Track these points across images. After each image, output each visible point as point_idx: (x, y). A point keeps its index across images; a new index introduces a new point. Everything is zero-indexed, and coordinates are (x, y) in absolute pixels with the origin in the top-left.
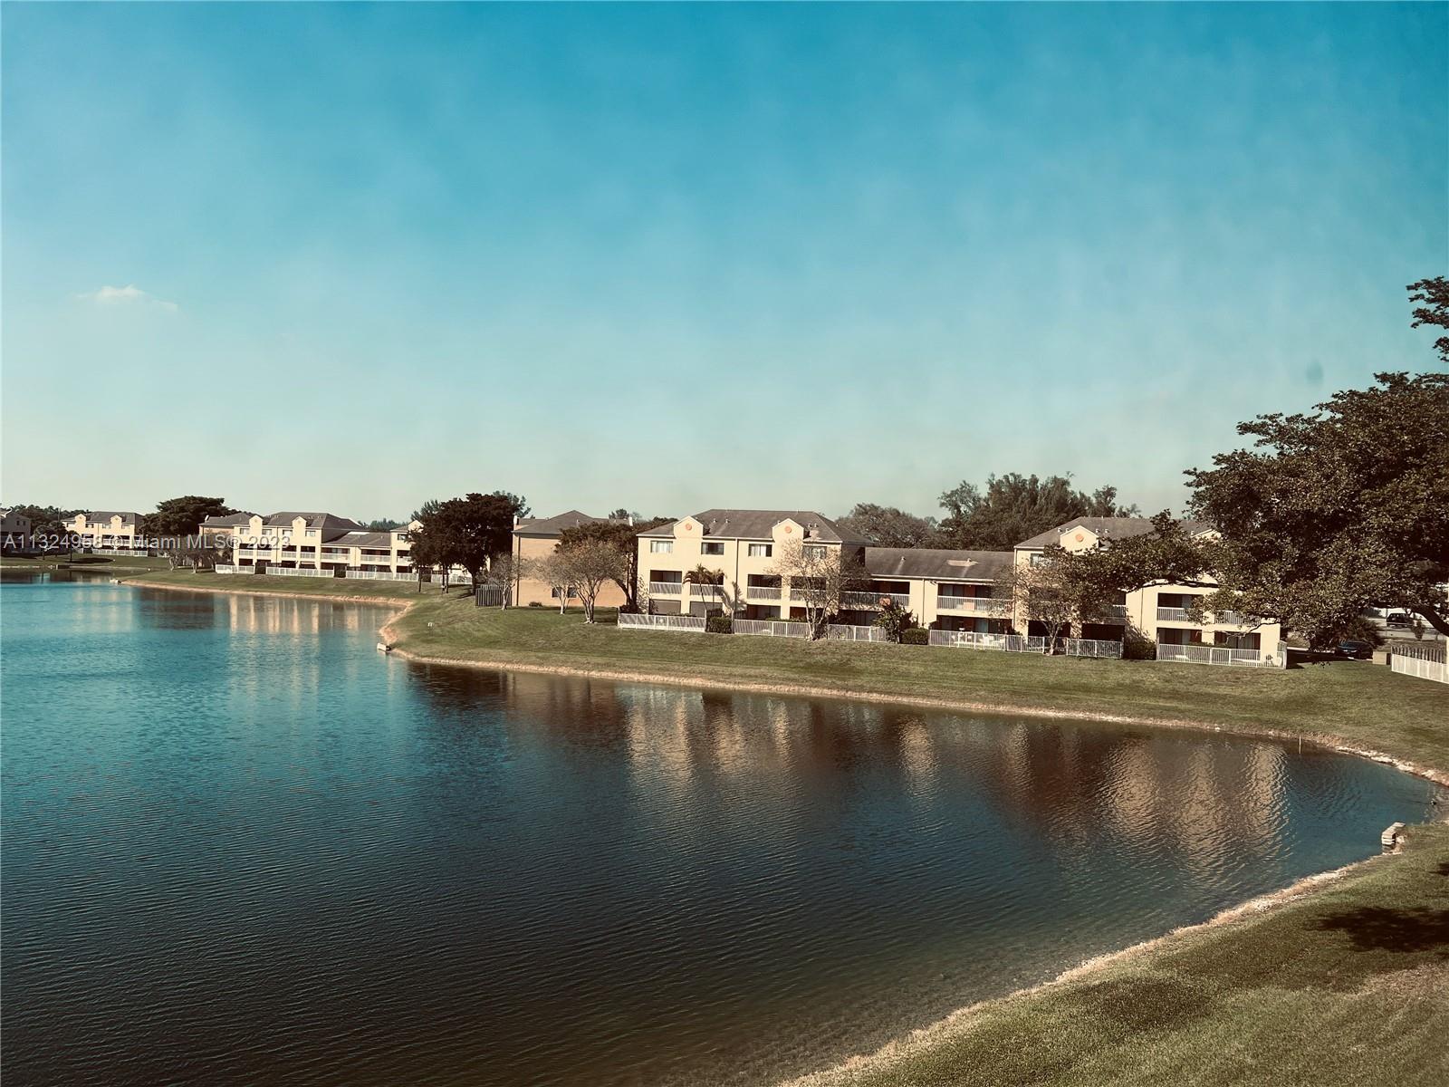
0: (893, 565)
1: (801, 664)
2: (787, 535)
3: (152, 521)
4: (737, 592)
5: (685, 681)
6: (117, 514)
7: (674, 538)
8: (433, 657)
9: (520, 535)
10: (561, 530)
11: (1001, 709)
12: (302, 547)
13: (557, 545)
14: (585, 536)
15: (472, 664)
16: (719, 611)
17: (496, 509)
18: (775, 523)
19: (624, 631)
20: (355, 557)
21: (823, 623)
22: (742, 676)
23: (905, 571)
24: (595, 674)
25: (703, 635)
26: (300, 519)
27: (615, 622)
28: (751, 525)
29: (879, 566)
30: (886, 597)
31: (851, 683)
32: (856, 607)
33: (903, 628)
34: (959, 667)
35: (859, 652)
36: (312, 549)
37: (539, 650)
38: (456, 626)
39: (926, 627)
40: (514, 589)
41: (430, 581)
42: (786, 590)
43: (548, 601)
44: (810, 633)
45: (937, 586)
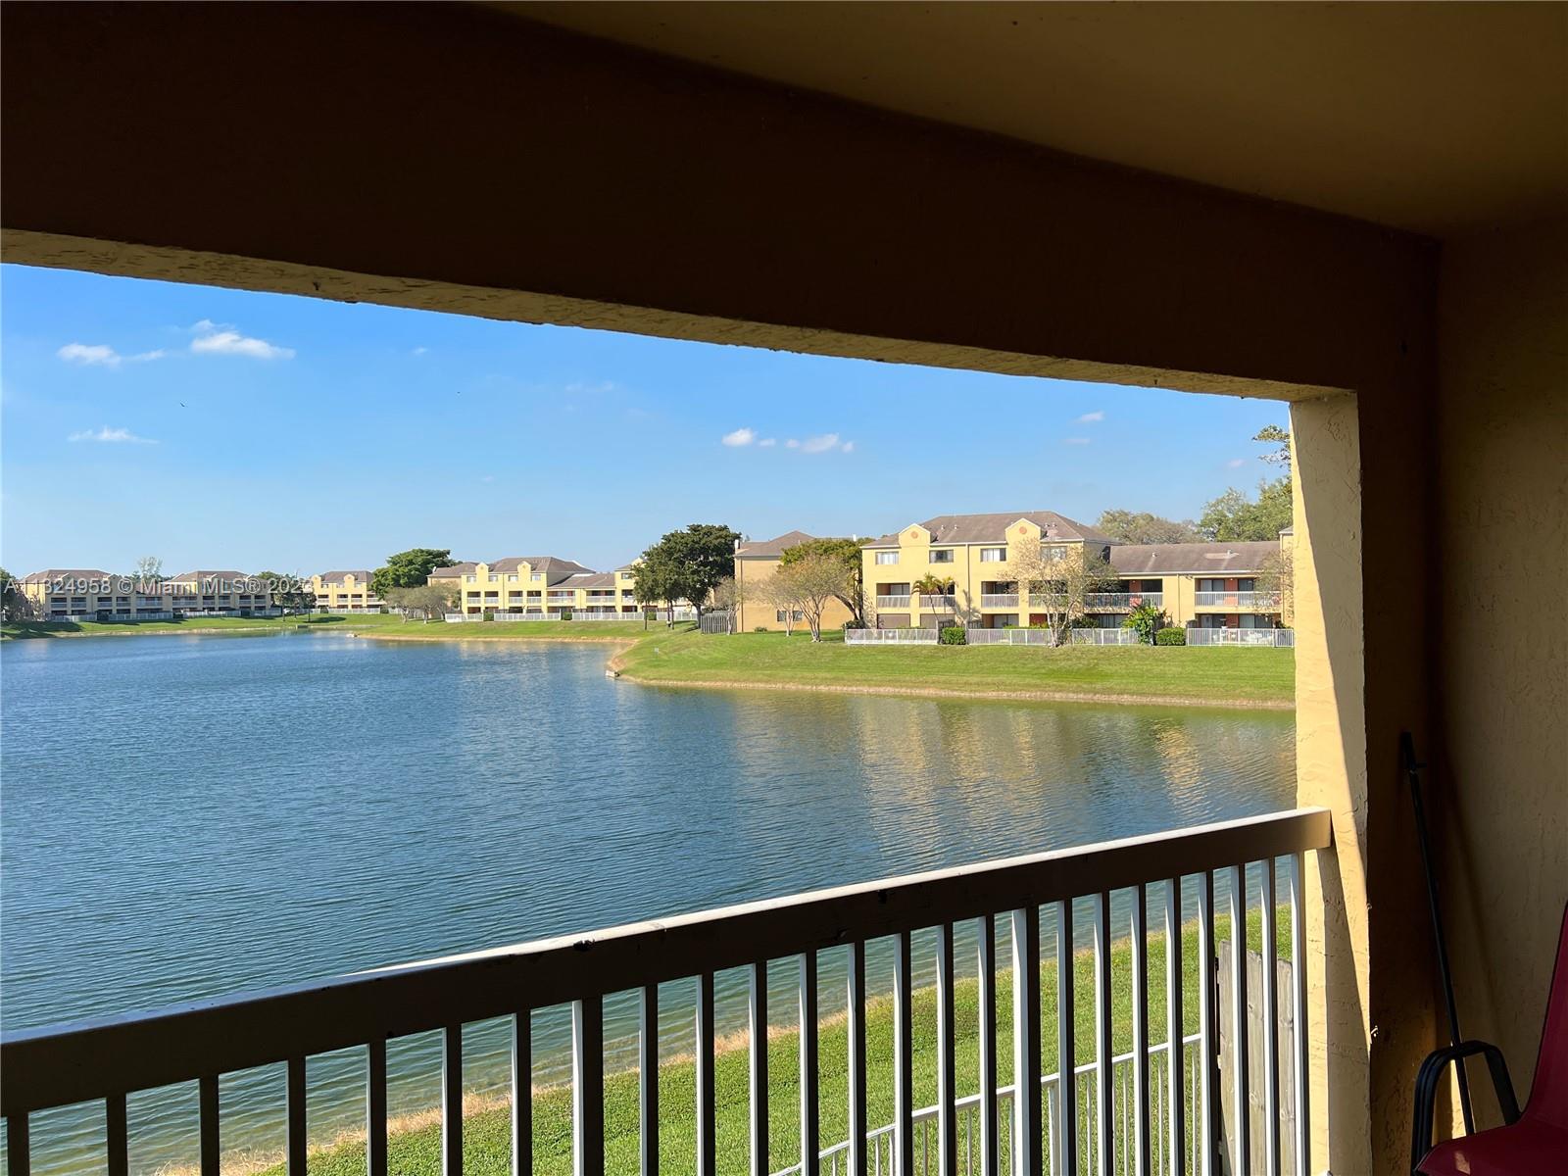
0: (1143, 562)
1: (1043, 671)
2: (1021, 535)
3: (383, 576)
4: (969, 600)
5: (917, 692)
6: (350, 573)
7: (900, 548)
8: (661, 679)
9: (742, 558)
10: (783, 549)
11: (1269, 704)
12: (528, 592)
13: (780, 566)
14: (807, 554)
15: (699, 684)
16: (952, 623)
17: (717, 538)
18: (1009, 524)
19: (852, 647)
20: (581, 600)
21: (1067, 627)
22: (978, 684)
23: (1157, 567)
24: (823, 688)
25: (935, 648)
26: (525, 563)
27: (842, 639)
28: (983, 530)
29: (1127, 564)
30: (1136, 596)
31: (1099, 686)
32: (1101, 610)
33: (1156, 629)
34: (1221, 666)
35: (1107, 656)
36: (538, 594)
37: (766, 668)
38: (683, 652)
39: (1183, 626)
40: (738, 614)
41: (655, 619)
42: (1024, 594)
43: (774, 626)
44: (1053, 639)
45: (1193, 580)
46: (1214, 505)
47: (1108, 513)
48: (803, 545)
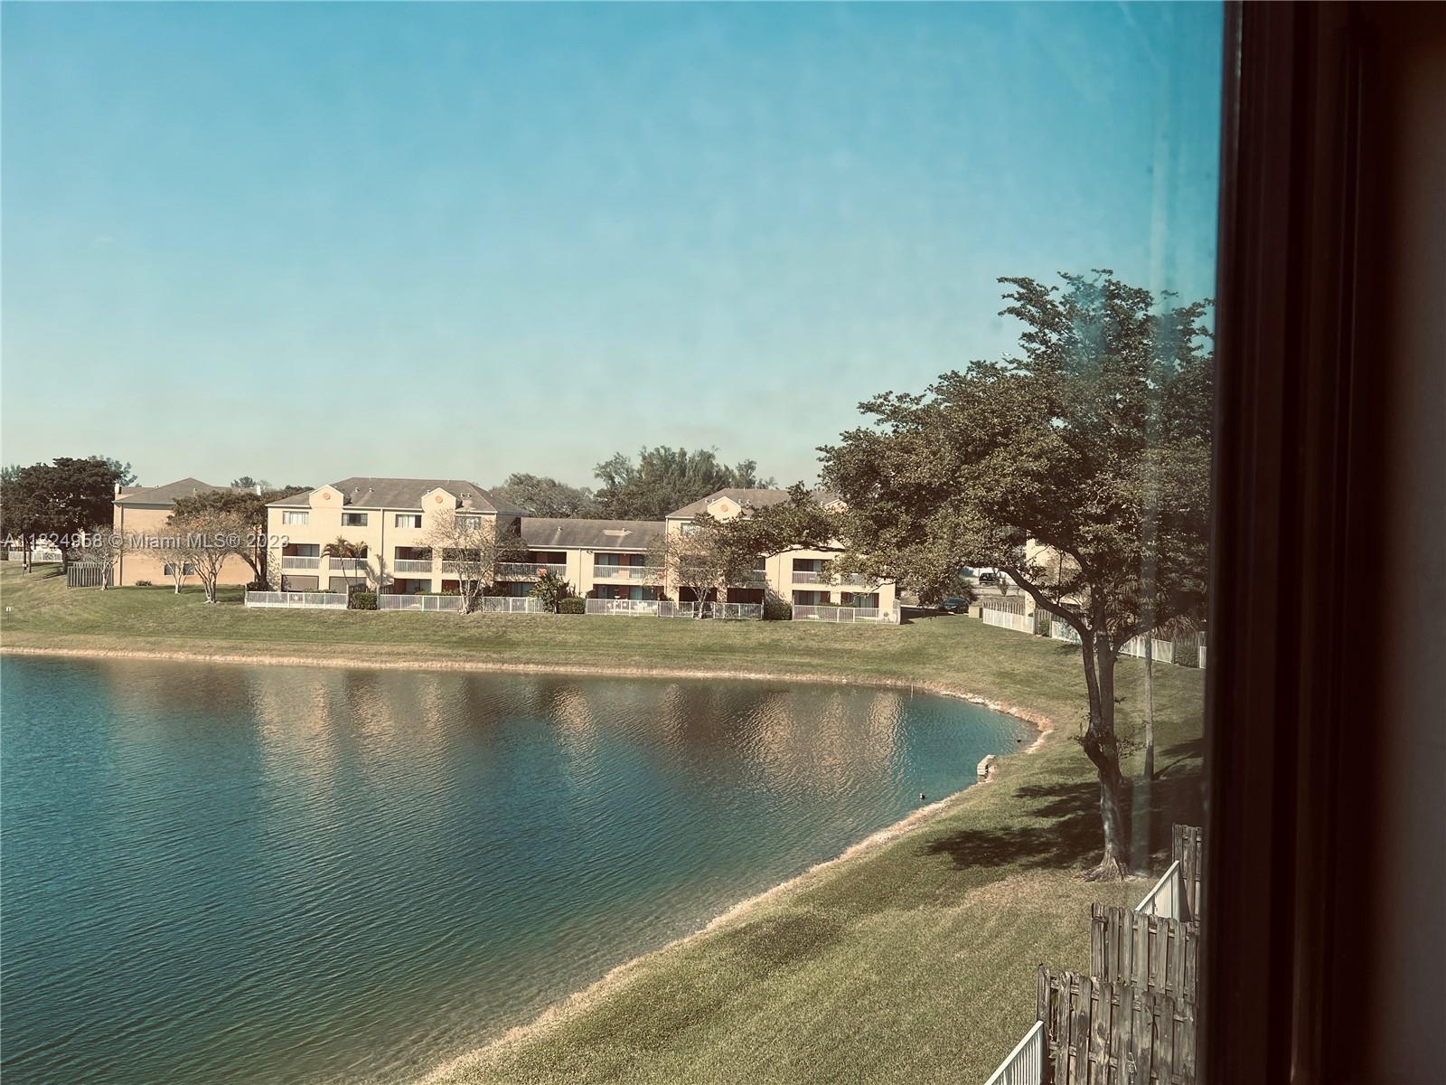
0: (550, 535)
1: (454, 639)
2: (437, 505)
4: (383, 566)
5: (324, 663)
7: (310, 508)
9: (123, 505)
10: (174, 499)
11: (655, 672)
13: (169, 517)
14: (204, 507)
15: (63, 652)
16: (363, 587)
18: (424, 492)
19: (252, 610)
21: (479, 595)
22: (389, 654)
23: (562, 541)
24: (218, 659)
25: (345, 613)
27: (241, 600)
28: (399, 494)
29: (535, 536)
30: (541, 567)
31: (507, 655)
32: (512, 579)
33: (560, 599)
34: (614, 634)
35: (515, 624)
37: (148, 635)
38: (43, 610)
39: (583, 596)
40: (117, 567)
42: (437, 562)
43: (160, 579)
44: (464, 606)
45: (593, 556)
46: (603, 467)
47: (515, 476)
48: (199, 496)
